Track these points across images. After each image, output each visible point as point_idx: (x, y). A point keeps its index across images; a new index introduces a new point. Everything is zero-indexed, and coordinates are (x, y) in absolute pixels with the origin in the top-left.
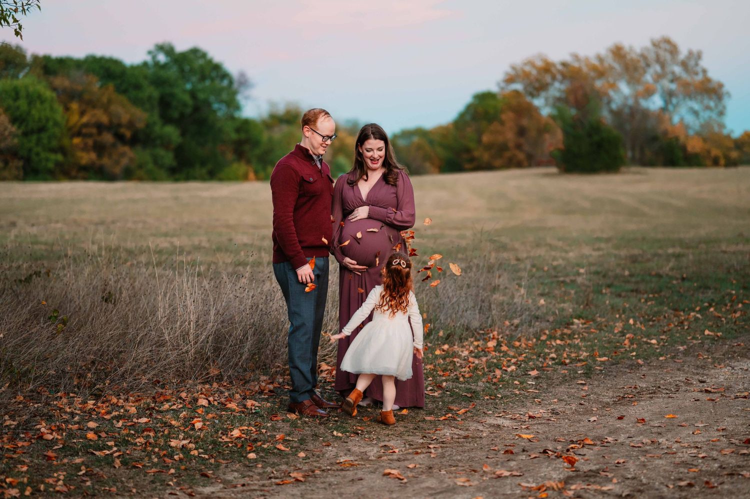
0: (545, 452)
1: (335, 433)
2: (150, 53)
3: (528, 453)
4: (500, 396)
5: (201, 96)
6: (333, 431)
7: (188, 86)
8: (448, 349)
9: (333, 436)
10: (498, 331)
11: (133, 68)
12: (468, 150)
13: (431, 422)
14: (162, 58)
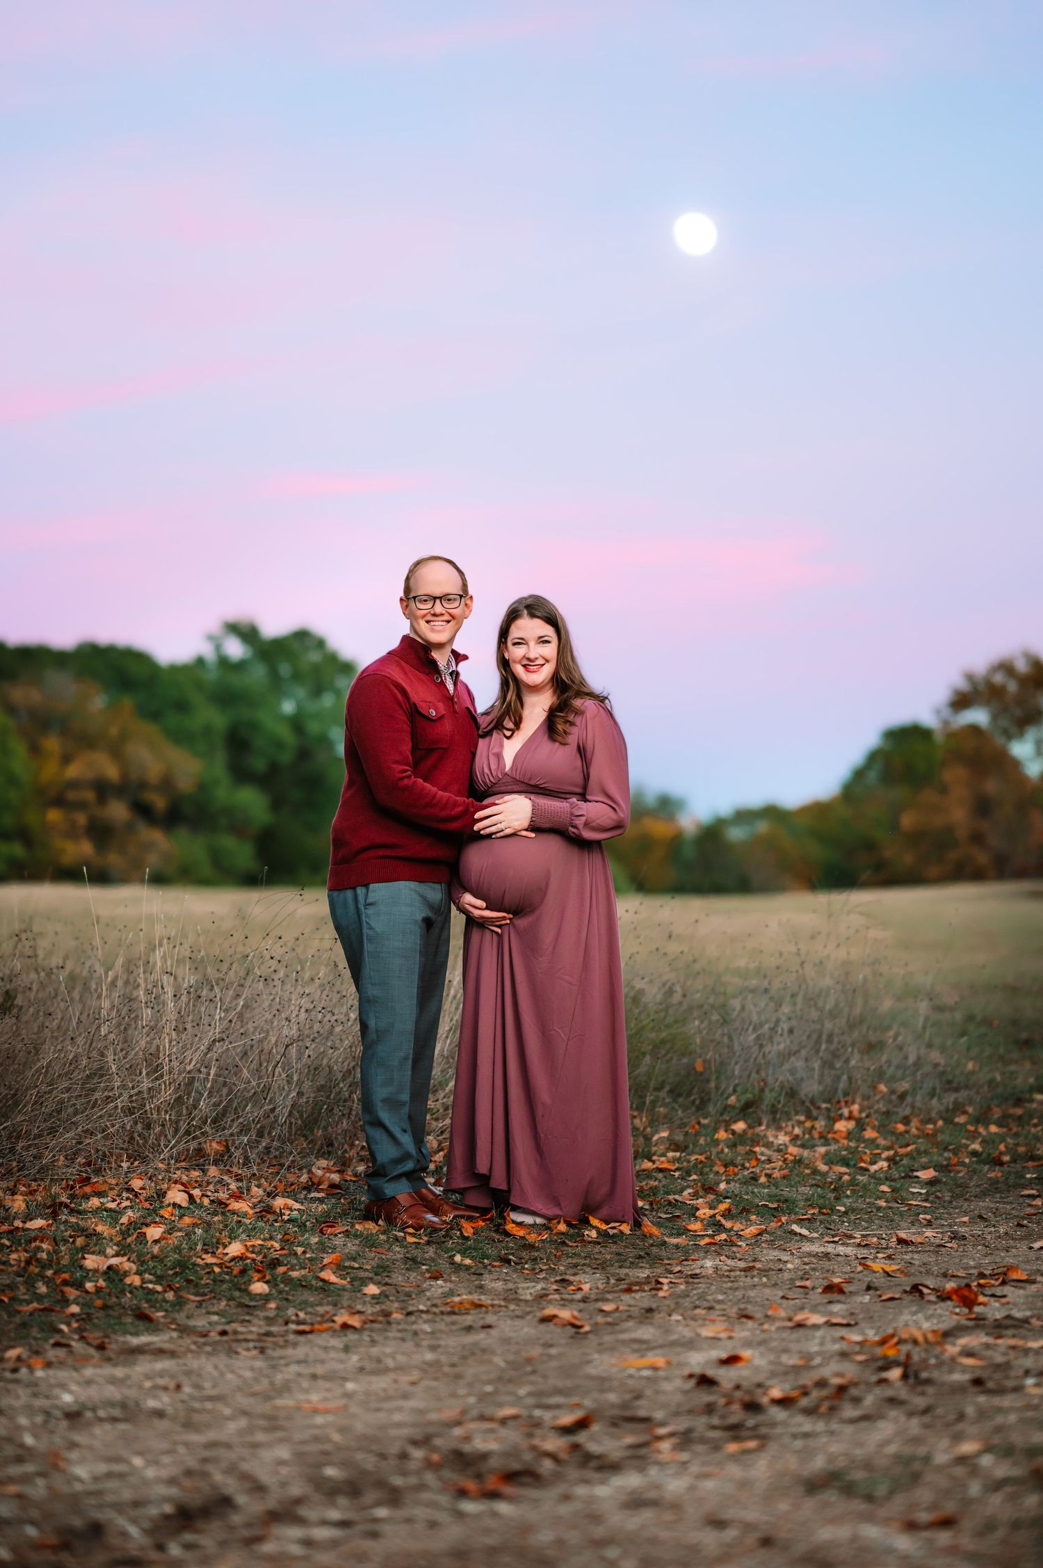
0: (916, 1289)
1: (458, 1258)
2: (211, 638)
3: (878, 1293)
4: (843, 1209)
5: (313, 727)
6: (454, 1255)
7: (288, 707)
8: (744, 1131)
9: (453, 1263)
10: (860, 1105)
11: (175, 669)
12: (870, 845)
13: (677, 1247)
14: (235, 649)
